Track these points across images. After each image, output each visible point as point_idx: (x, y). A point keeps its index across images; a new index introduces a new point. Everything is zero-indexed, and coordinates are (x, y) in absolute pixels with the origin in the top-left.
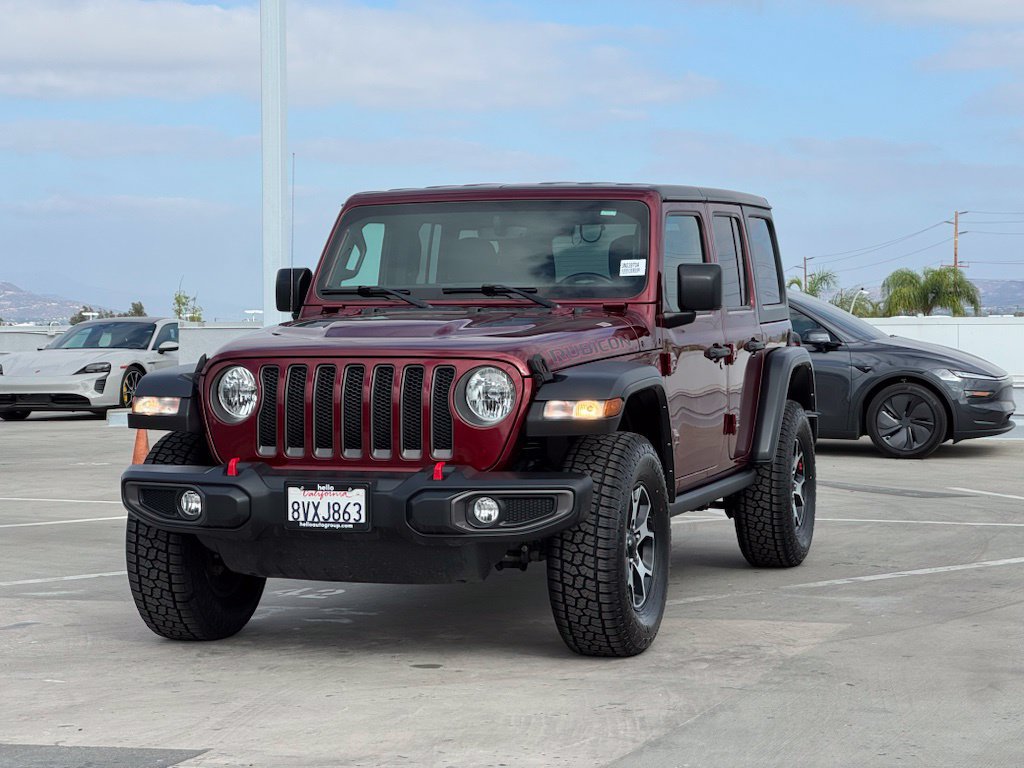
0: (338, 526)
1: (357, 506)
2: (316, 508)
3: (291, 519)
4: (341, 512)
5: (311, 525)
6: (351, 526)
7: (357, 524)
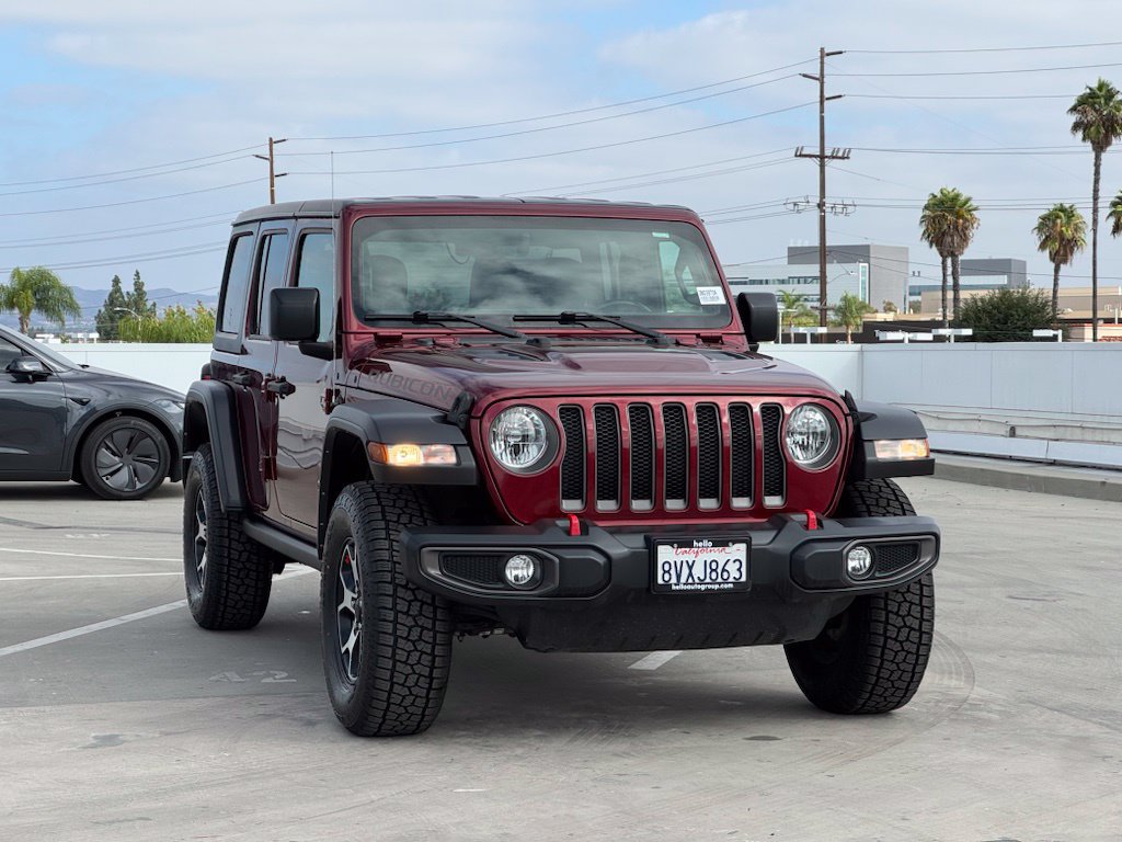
0: (717, 587)
1: (738, 563)
2: (690, 568)
3: (660, 581)
4: (719, 571)
5: (685, 587)
6: (731, 586)
7: (737, 583)
